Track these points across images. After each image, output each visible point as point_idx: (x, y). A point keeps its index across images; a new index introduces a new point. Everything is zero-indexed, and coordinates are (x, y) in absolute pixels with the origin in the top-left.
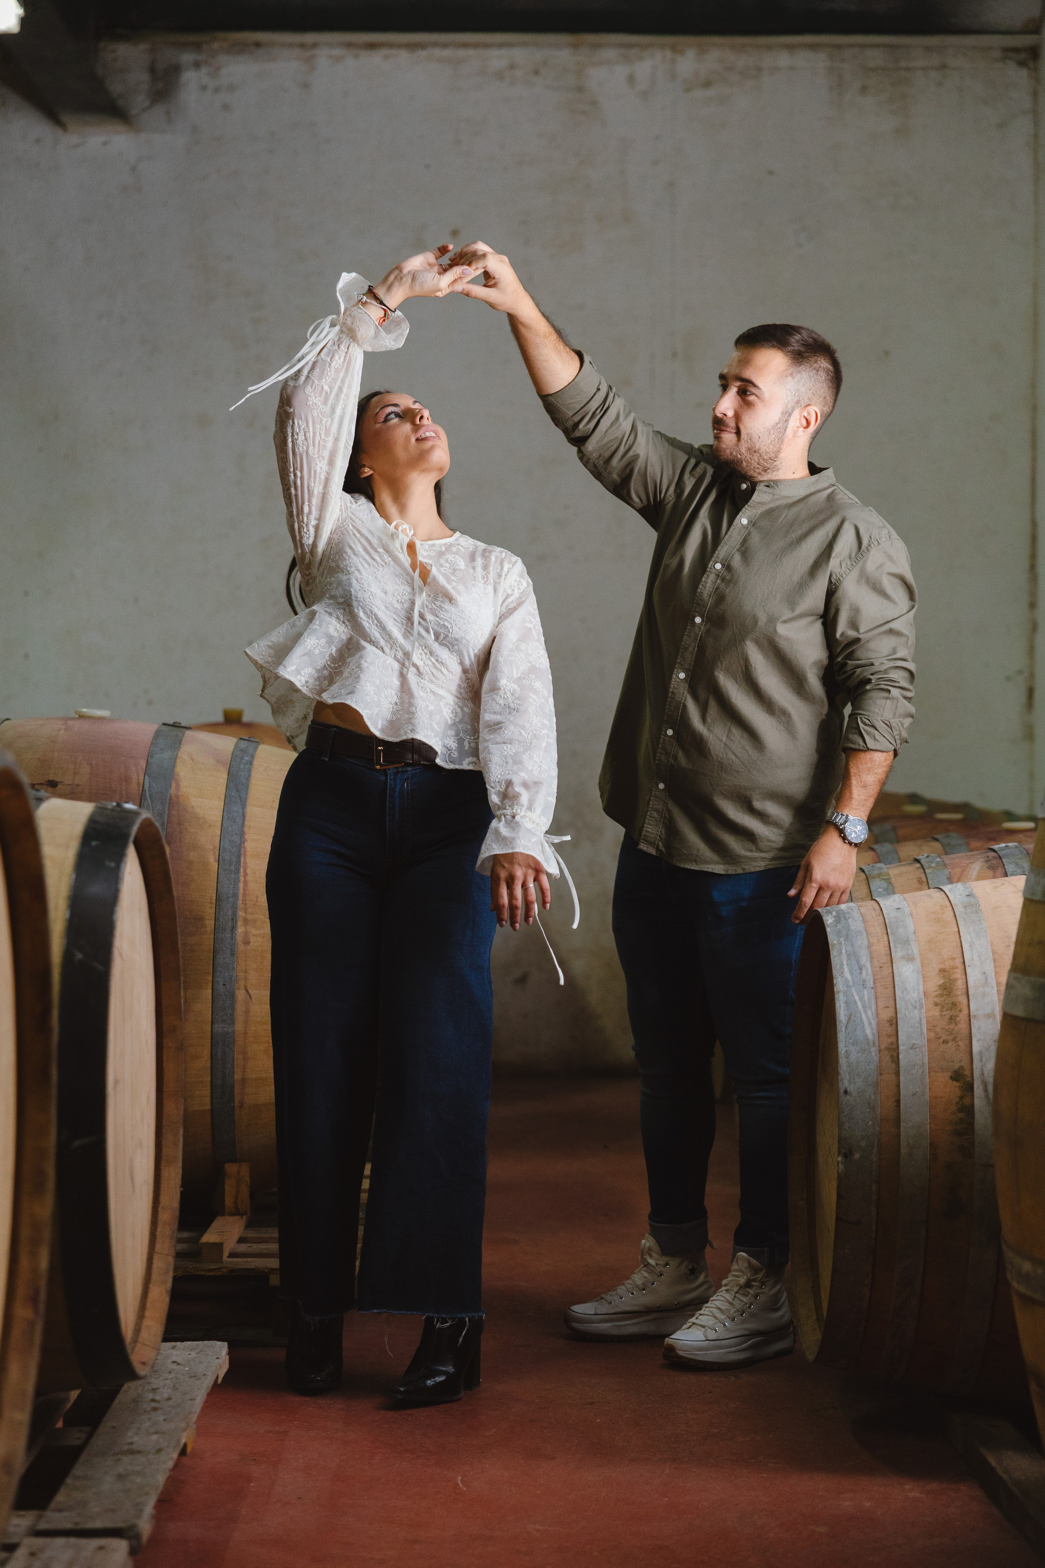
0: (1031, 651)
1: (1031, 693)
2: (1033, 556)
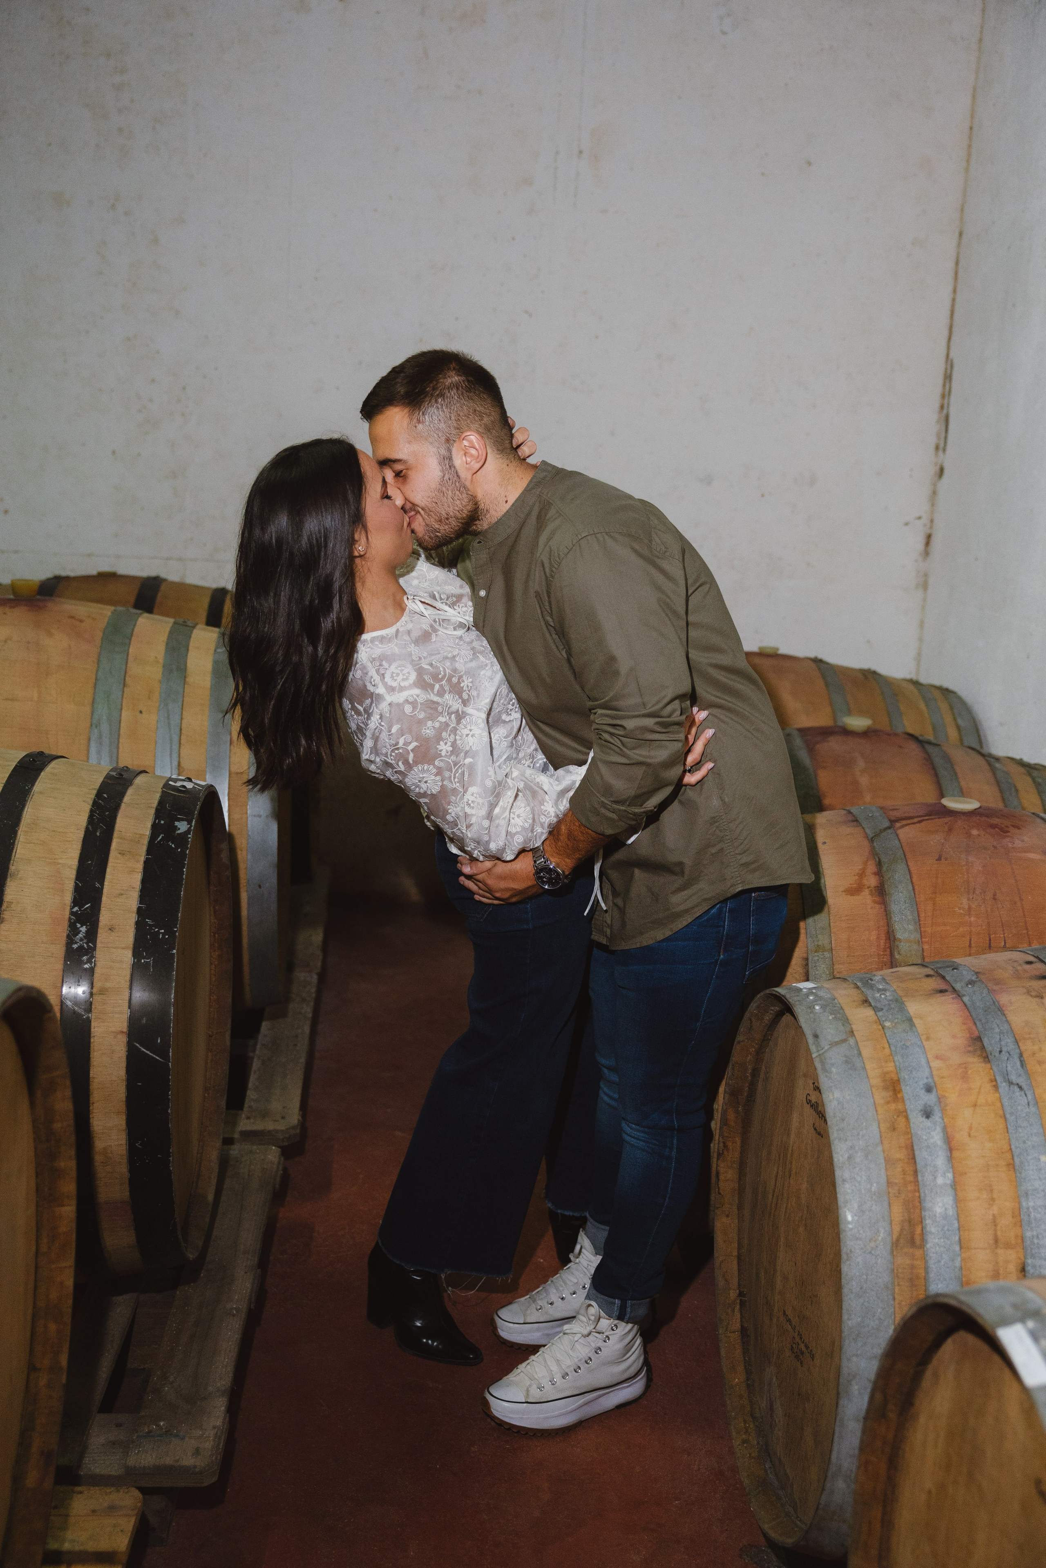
1: (928, 539)
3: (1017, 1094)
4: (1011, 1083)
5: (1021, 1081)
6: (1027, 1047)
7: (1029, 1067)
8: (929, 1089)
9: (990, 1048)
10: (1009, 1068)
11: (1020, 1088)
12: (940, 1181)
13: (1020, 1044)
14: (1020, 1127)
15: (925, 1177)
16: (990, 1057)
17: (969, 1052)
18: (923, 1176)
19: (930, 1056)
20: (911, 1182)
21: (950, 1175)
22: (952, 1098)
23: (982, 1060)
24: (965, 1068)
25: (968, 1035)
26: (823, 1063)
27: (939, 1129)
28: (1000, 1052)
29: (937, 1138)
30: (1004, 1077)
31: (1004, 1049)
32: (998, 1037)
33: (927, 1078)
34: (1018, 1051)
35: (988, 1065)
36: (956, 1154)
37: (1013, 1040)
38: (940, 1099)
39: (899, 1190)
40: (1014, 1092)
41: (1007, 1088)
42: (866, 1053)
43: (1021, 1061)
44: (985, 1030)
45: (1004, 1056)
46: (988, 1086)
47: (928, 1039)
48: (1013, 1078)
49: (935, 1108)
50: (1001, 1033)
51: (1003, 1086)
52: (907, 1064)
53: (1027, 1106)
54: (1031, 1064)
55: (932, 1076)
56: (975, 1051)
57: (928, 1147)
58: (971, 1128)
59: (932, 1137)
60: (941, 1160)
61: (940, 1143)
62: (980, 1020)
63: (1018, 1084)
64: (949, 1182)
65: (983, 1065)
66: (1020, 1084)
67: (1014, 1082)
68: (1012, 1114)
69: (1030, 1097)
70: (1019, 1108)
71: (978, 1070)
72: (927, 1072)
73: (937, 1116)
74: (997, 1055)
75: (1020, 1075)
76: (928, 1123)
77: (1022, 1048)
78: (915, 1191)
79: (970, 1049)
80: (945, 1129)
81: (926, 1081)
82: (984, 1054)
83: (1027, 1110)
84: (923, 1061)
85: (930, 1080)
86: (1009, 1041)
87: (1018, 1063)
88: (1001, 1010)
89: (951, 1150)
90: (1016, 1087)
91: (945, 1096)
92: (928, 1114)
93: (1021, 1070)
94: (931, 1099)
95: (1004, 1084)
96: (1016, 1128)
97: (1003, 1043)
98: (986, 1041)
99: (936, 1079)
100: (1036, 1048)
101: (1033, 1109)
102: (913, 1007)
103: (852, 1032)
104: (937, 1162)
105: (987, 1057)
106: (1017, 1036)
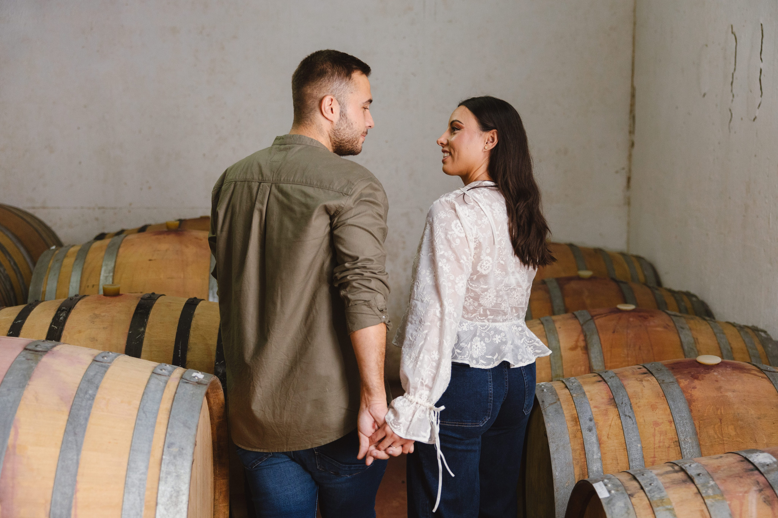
0: (630, 156)
1: (629, 179)
2: (632, 105)
3: (629, 420)
4: (626, 416)
5: (630, 414)
6: (633, 401)
7: (634, 409)
8: (591, 420)
9: (618, 402)
10: (625, 410)
11: (630, 417)
12: (595, 457)
13: (631, 400)
14: (629, 433)
15: (589, 456)
16: (618, 406)
18: (588, 455)
19: (592, 407)
20: (583, 458)
21: (599, 454)
22: (601, 423)
23: (614, 407)
24: (607, 411)
25: (609, 398)
26: (545, 412)
27: (595, 436)
28: (622, 403)
29: (594, 439)
30: (623, 414)
31: (624, 402)
32: (621, 397)
33: (590, 416)
34: (629, 403)
35: (617, 409)
36: (602, 445)
37: (628, 398)
38: (596, 424)
39: (578, 462)
41: (624, 418)
42: (564, 407)
43: (631, 407)
44: (616, 395)
45: (623, 405)
46: (616, 418)
47: (591, 400)
48: (627, 414)
49: (593, 427)
50: (623, 396)
51: (623, 417)
52: (582, 410)
54: (635, 408)
55: (592, 415)
56: (611, 403)
57: (590, 443)
58: (608, 435)
59: (592, 439)
60: (595, 449)
61: (595, 441)
62: (614, 391)
64: (599, 457)
65: (614, 409)
66: (631, 416)
67: (627, 415)
68: (626, 428)
69: (633, 421)
70: (629, 425)
71: (612, 413)
72: (590, 413)
73: (594, 430)
74: (620, 405)
75: (630, 412)
76: (590, 434)
77: (632, 401)
78: (585, 461)
79: (609, 403)
80: (597, 436)
81: (590, 417)
83: (633, 426)
84: (589, 409)
85: (591, 416)
86: (626, 399)
87: (630, 407)
88: (624, 387)
89: (600, 444)
90: (628, 418)
91: (598, 423)
92: (590, 430)
93: (630, 410)
94: (592, 424)
96: (628, 434)
97: (623, 400)
98: (616, 399)
99: (594, 416)
100: (638, 401)
101: (635, 426)
102: (586, 388)
103: (559, 399)
104: (594, 450)
105: (616, 406)
106: (630, 397)
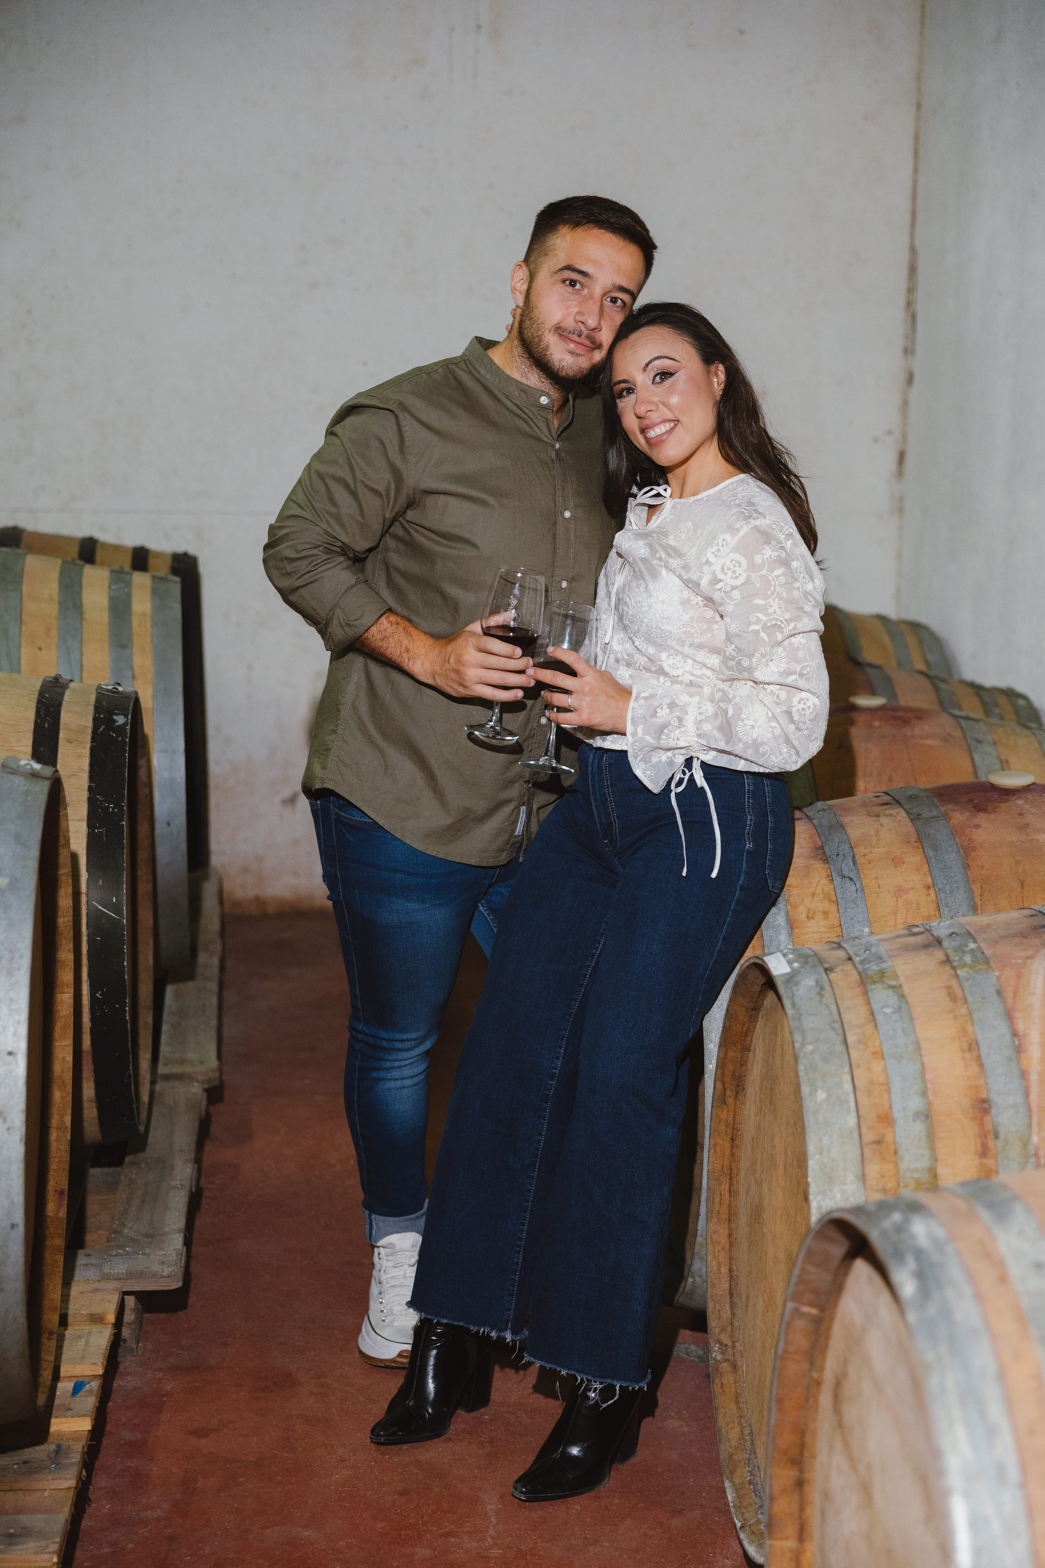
3: (848, 884)
4: (843, 877)
5: (851, 875)
6: (860, 851)
7: (859, 865)
9: (830, 853)
10: (843, 866)
11: (851, 880)
13: (854, 849)
14: (849, 908)
16: (829, 859)
17: (812, 857)
22: (795, 888)
23: (822, 862)
24: (808, 867)
25: (813, 846)
27: (782, 914)
28: (838, 855)
30: (839, 873)
31: (841, 853)
32: (837, 845)
34: (852, 854)
35: (827, 866)
36: (796, 931)
37: (849, 846)
40: (845, 883)
41: (840, 881)
43: (854, 861)
44: (827, 840)
45: (840, 858)
46: (825, 881)
48: (846, 873)
50: (840, 842)
51: (837, 879)
53: (855, 893)
54: (862, 862)
56: (817, 855)
57: (774, 927)
58: (809, 911)
59: (778, 920)
60: (783, 936)
61: (782, 924)
62: (824, 834)
63: (849, 877)
65: (822, 865)
66: (854, 877)
67: (847, 875)
68: (843, 899)
69: (858, 886)
70: (849, 894)
71: (818, 871)
74: (835, 857)
75: (852, 871)
77: (855, 852)
79: (813, 854)
80: (787, 913)
82: (824, 858)
83: (856, 895)
86: (845, 847)
87: (851, 862)
88: (843, 827)
89: (792, 927)
90: (847, 879)
93: (853, 867)
95: (838, 878)
96: (846, 909)
97: (840, 848)
98: (826, 849)
100: (867, 851)
101: (860, 894)
104: (781, 939)
105: (826, 860)
106: (853, 845)
